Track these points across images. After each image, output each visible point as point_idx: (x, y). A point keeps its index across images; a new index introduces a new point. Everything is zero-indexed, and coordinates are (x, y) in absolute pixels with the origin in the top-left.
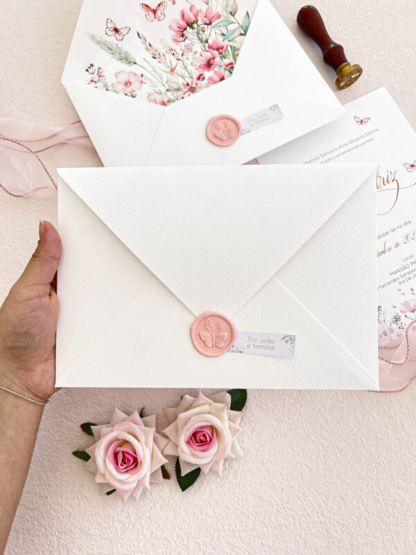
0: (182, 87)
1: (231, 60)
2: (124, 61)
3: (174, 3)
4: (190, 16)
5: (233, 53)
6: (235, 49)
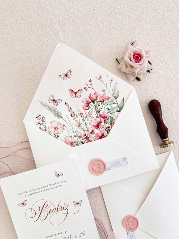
0: (82, 135)
1: (109, 125)
2: (56, 115)
3: (87, 90)
4: (94, 97)
5: (111, 121)
6: (112, 119)
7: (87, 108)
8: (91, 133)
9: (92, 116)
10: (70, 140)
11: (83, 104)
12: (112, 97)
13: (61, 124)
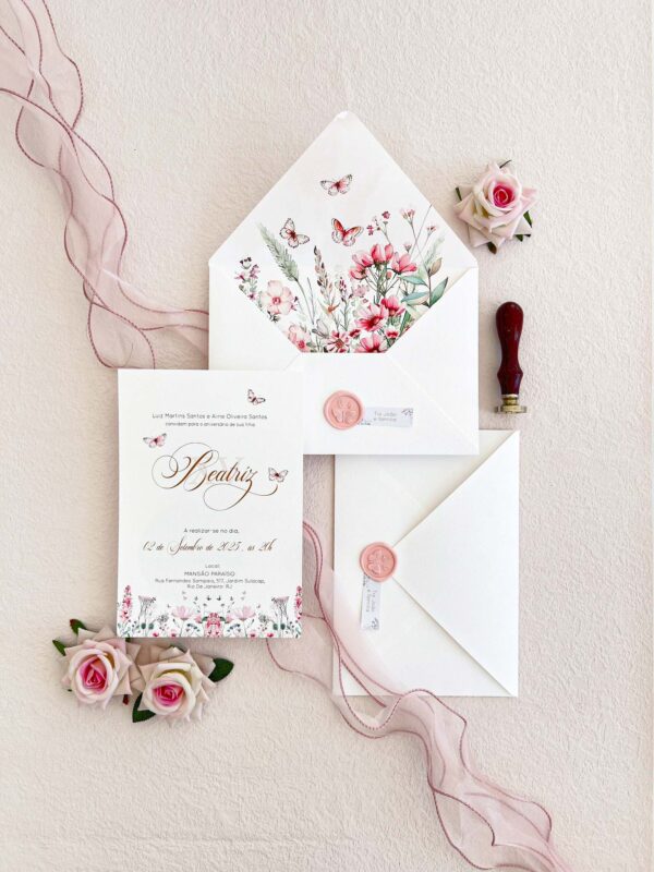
0: (331, 334)
1: (398, 330)
2: (286, 271)
3: (371, 233)
4: (382, 255)
5: (404, 323)
6: (408, 318)
7: (359, 275)
8: (352, 334)
9: (365, 297)
10: (301, 336)
11: (354, 264)
12: (423, 269)
13: (290, 293)
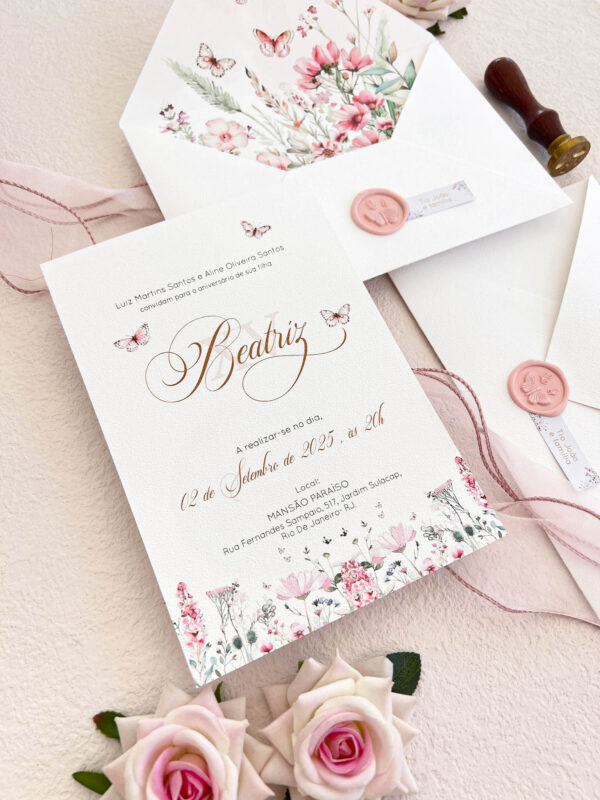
0: (312, 148)
1: (388, 118)
2: (222, 106)
3: (304, 35)
4: (327, 56)
5: (392, 111)
6: (394, 105)
8: (338, 139)
9: (331, 101)
10: (275, 160)
11: (300, 77)
12: (380, 60)
13: (239, 125)
